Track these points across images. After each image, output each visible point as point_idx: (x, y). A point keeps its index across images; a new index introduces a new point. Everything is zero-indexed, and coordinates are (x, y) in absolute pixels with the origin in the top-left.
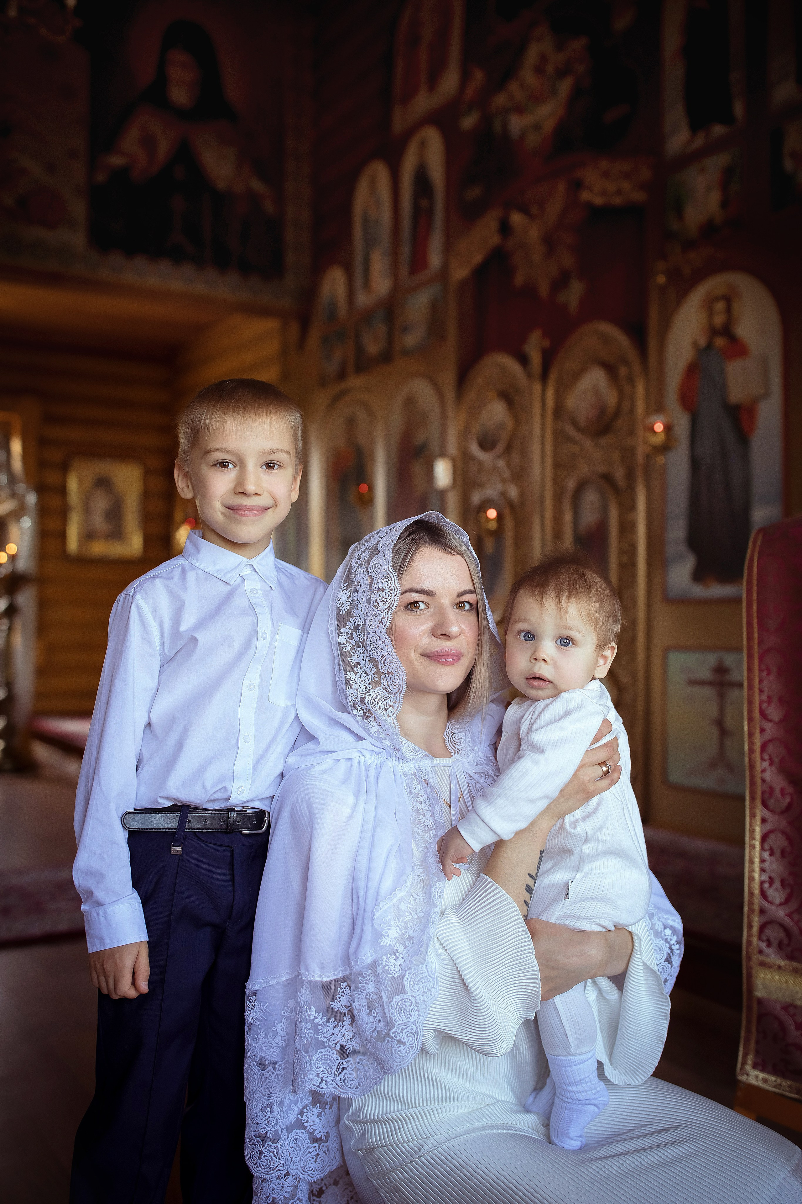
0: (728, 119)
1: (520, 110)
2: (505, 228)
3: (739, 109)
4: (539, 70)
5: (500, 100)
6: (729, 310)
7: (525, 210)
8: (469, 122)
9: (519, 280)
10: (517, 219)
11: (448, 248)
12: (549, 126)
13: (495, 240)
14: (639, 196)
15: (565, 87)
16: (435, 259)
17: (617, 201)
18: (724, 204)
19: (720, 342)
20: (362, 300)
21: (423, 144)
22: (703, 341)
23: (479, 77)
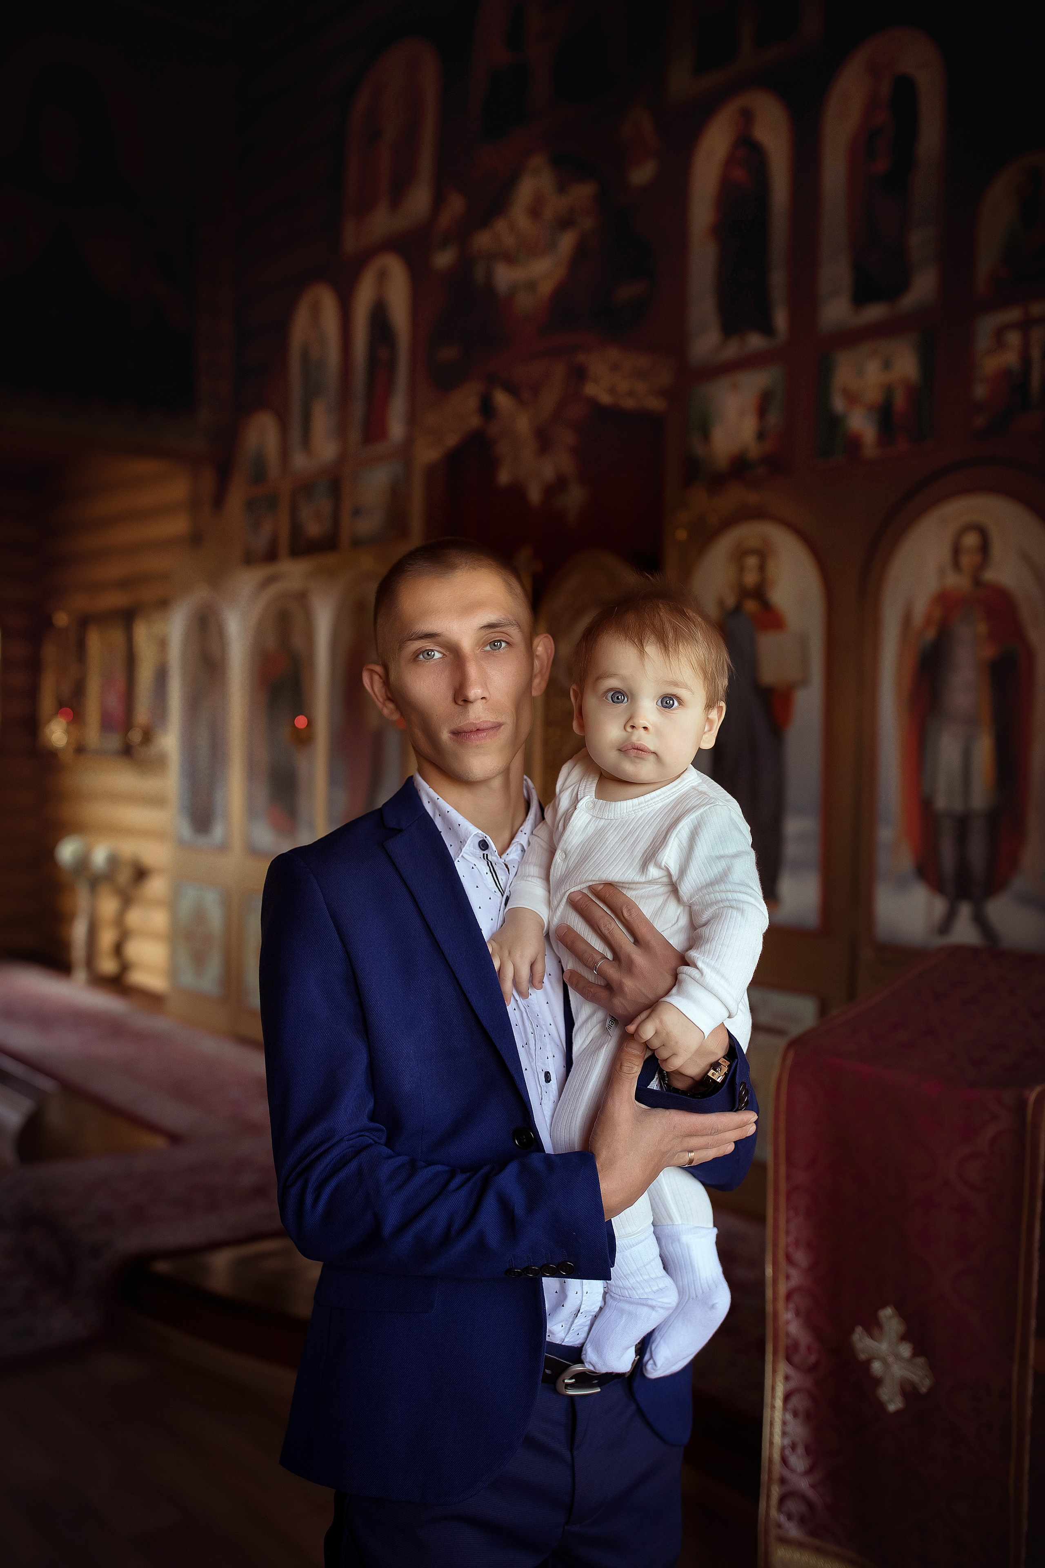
0: (767, 330)
1: (510, 259)
2: (487, 408)
3: (781, 319)
4: (535, 212)
5: (483, 240)
6: (762, 568)
7: (513, 390)
8: (444, 259)
9: (504, 477)
10: (502, 400)
11: (412, 420)
12: (546, 288)
13: (475, 421)
14: (655, 404)
15: (567, 242)
16: (397, 429)
17: (629, 403)
18: (761, 435)
19: (751, 606)
20: (300, 462)
21: (382, 276)
22: (730, 601)
23: (456, 204)
